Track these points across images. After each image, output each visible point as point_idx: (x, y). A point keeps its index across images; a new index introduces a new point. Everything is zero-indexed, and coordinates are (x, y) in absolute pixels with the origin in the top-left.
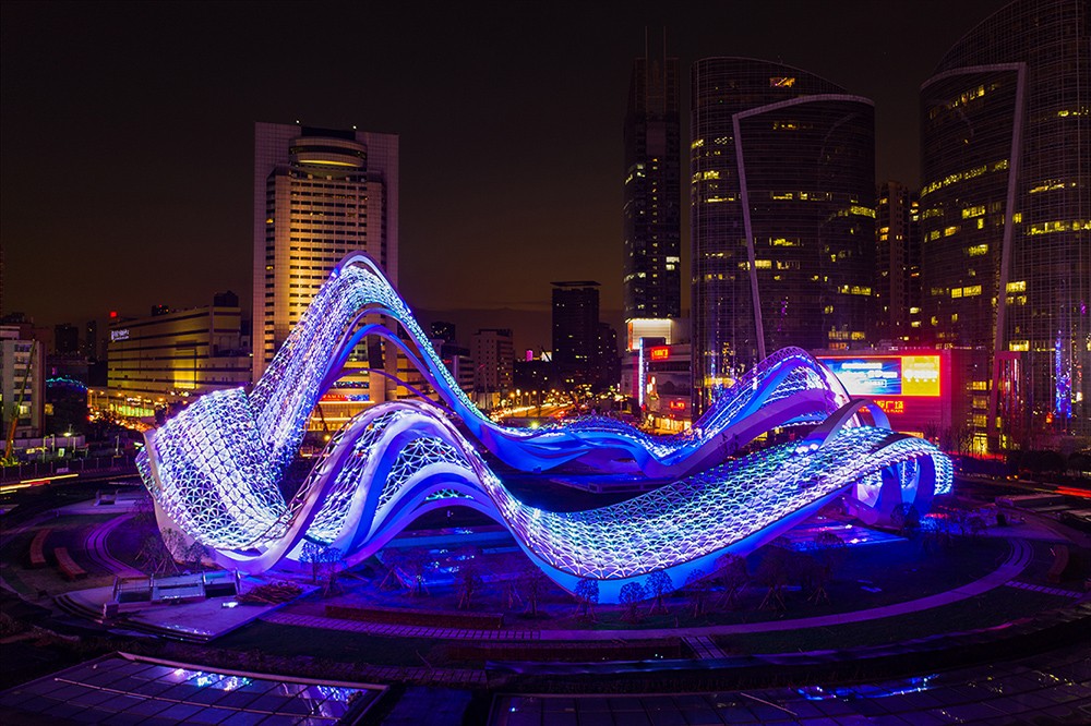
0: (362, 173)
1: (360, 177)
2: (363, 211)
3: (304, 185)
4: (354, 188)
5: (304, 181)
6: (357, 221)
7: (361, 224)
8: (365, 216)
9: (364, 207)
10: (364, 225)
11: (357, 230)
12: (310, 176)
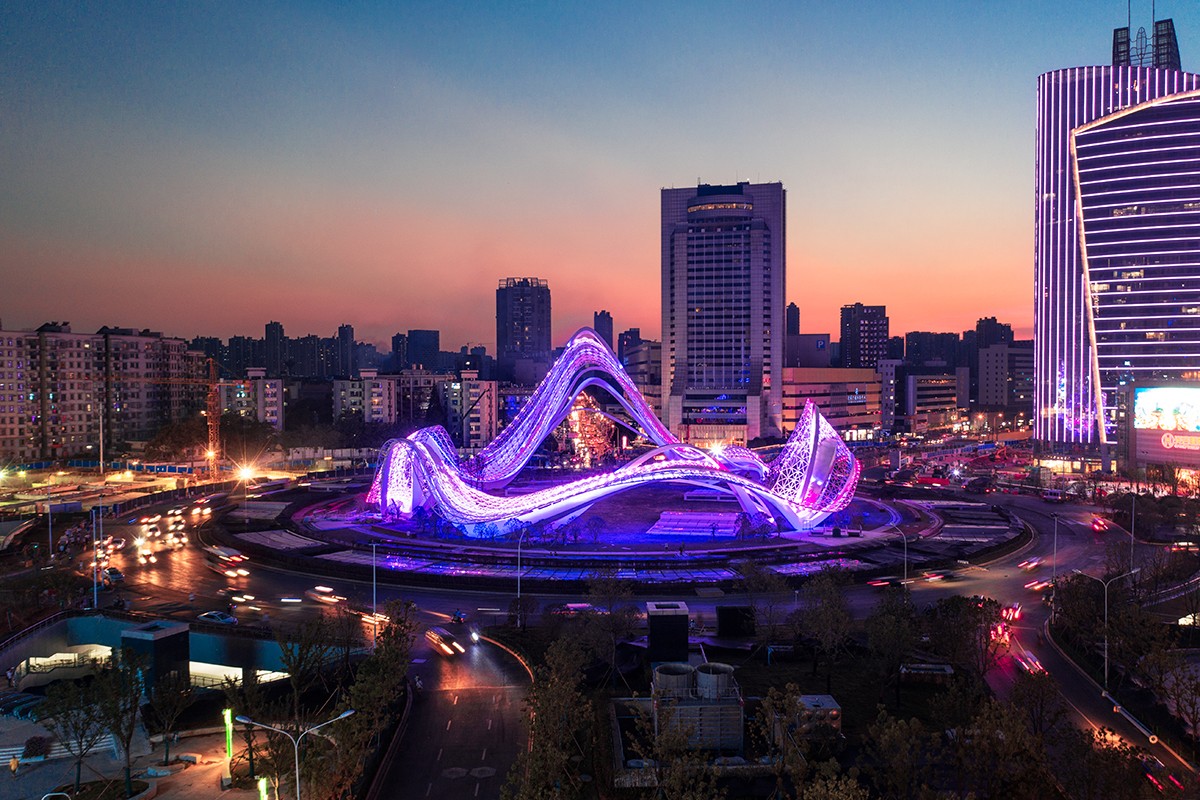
0: (747, 222)
1: (746, 225)
2: (747, 256)
3: (698, 238)
4: (739, 237)
5: (699, 235)
6: (742, 265)
7: (745, 268)
8: (749, 260)
9: (748, 252)
10: (748, 268)
11: (742, 273)
12: (703, 230)
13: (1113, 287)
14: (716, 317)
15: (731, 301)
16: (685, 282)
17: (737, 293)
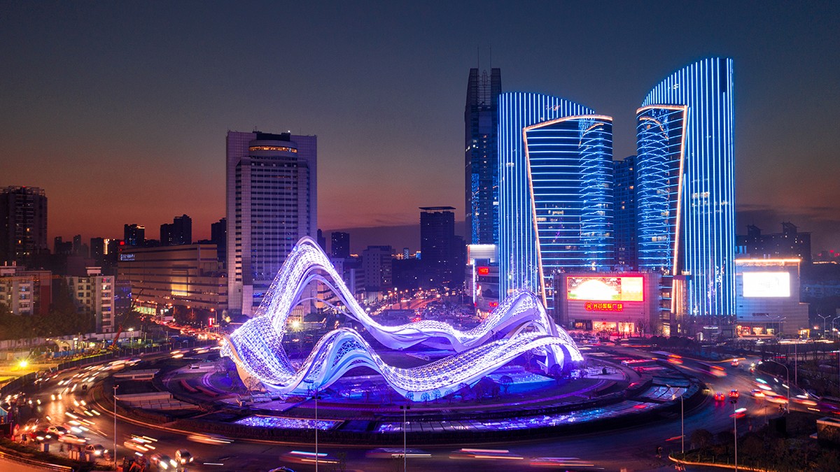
2: (295, 186)
3: (259, 170)
4: (289, 171)
5: (259, 168)
6: (291, 191)
7: (294, 194)
8: (296, 188)
9: (296, 183)
10: (296, 194)
11: (292, 197)
12: (262, 165)
13: (548, 220)
14: (273, 228)
15: (284, 216)
16: (249, 202)
17: (288, 211)
